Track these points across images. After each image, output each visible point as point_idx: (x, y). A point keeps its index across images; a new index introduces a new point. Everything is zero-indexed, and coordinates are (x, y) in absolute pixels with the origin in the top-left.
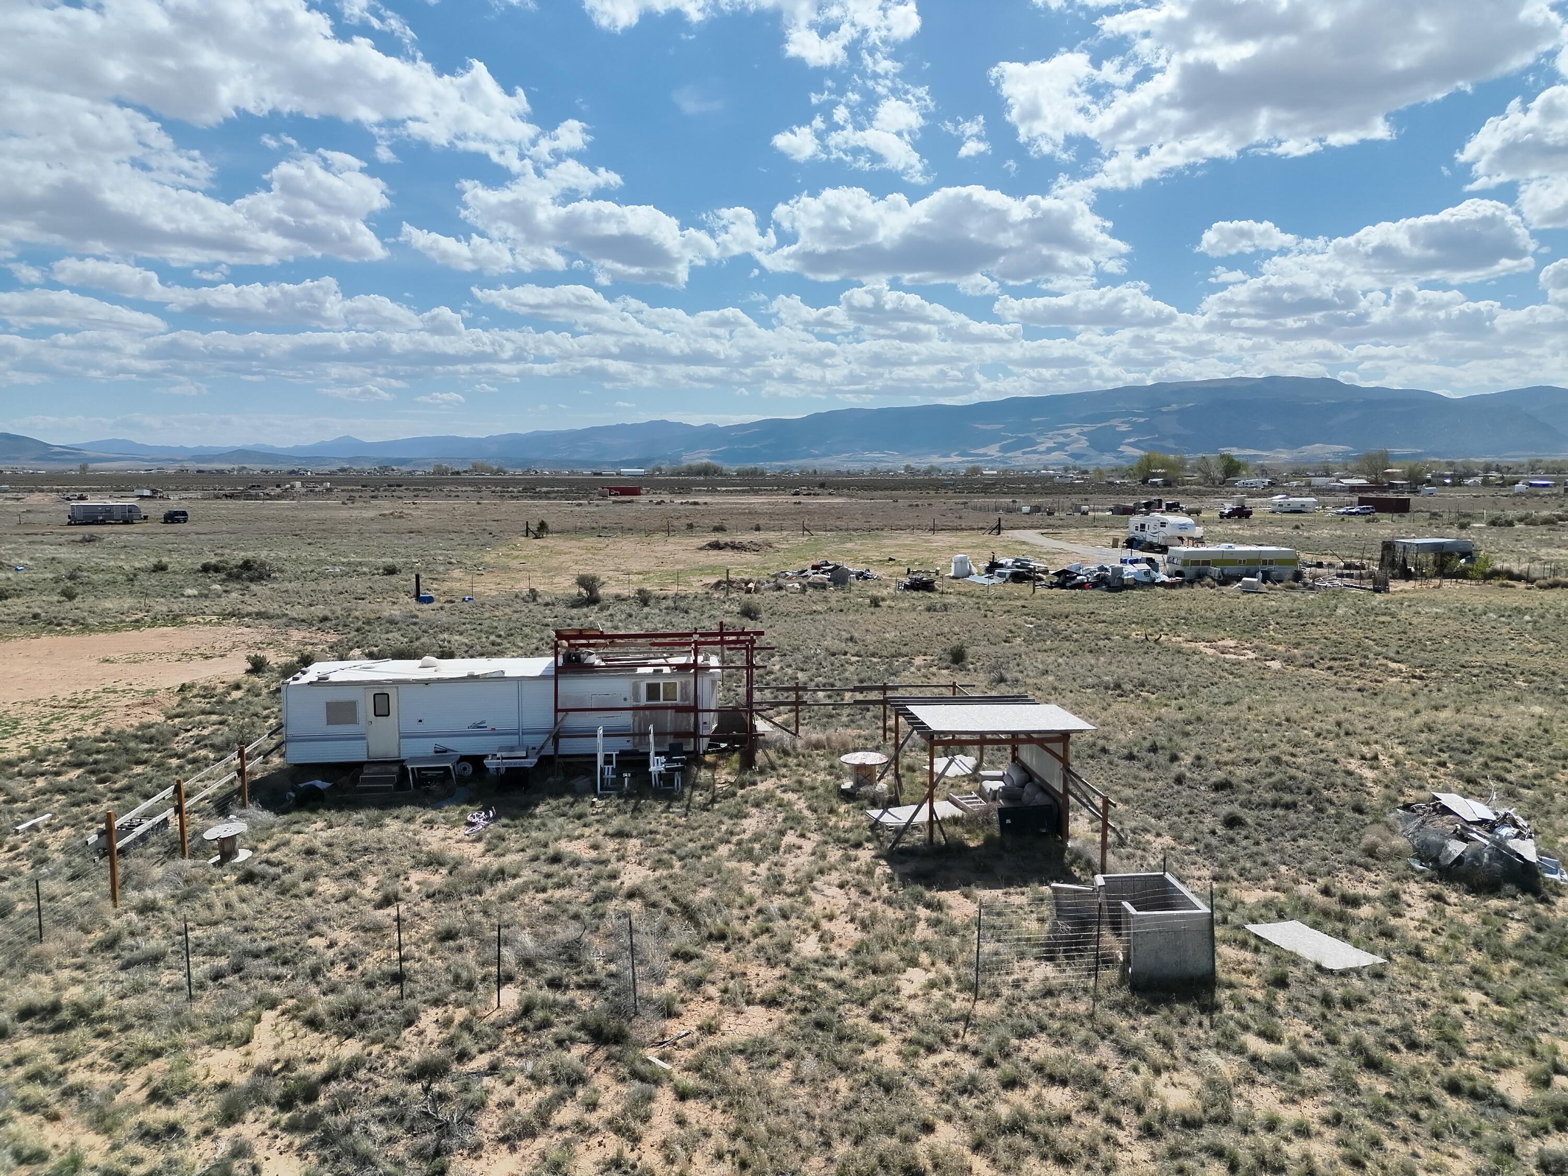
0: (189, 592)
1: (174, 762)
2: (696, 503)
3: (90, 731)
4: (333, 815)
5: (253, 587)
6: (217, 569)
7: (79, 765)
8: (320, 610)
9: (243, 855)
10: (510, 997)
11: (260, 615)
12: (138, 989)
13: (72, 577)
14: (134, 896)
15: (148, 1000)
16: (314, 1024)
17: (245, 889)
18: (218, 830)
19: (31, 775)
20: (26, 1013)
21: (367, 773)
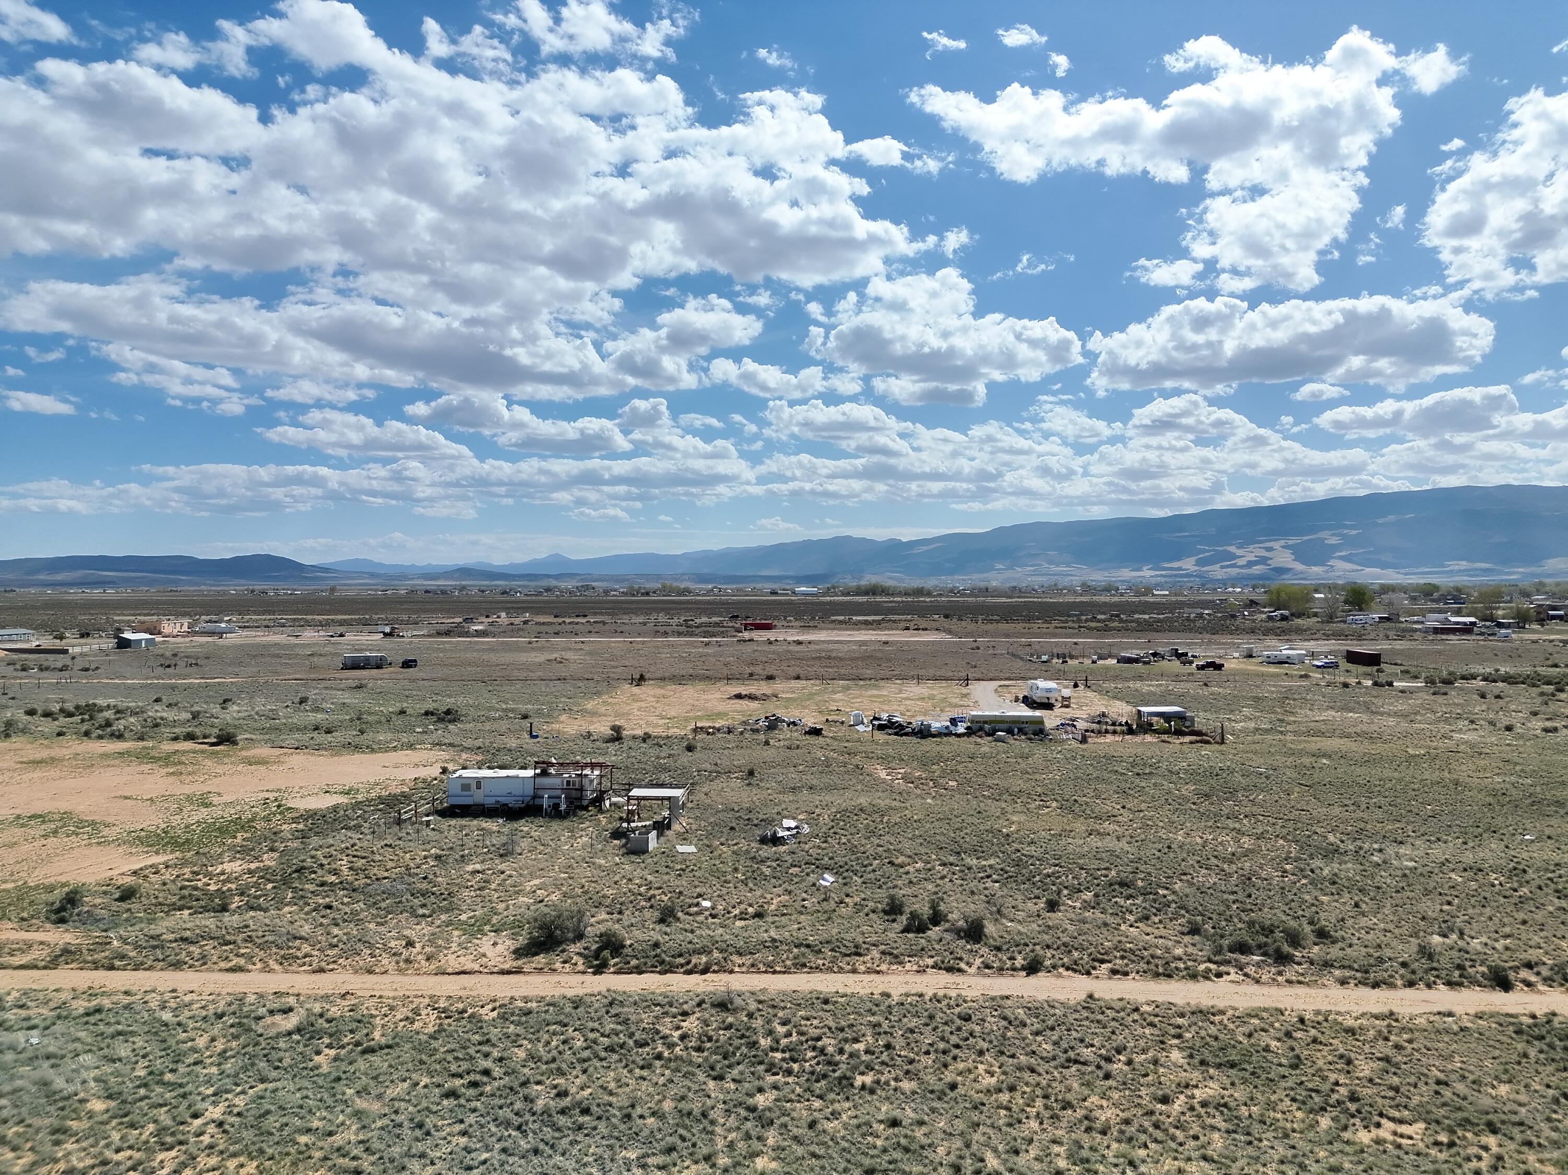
0: (418, 729)
3: (384, 793)
4: (459, 818)
5: (451, 727)
6: (432, 714)
7: (382, 803)
8: (479, 743)
9: (433, 825)
11: (451, 745)
18: (426, 819)
19: (368, 805)
21: (471, 807)
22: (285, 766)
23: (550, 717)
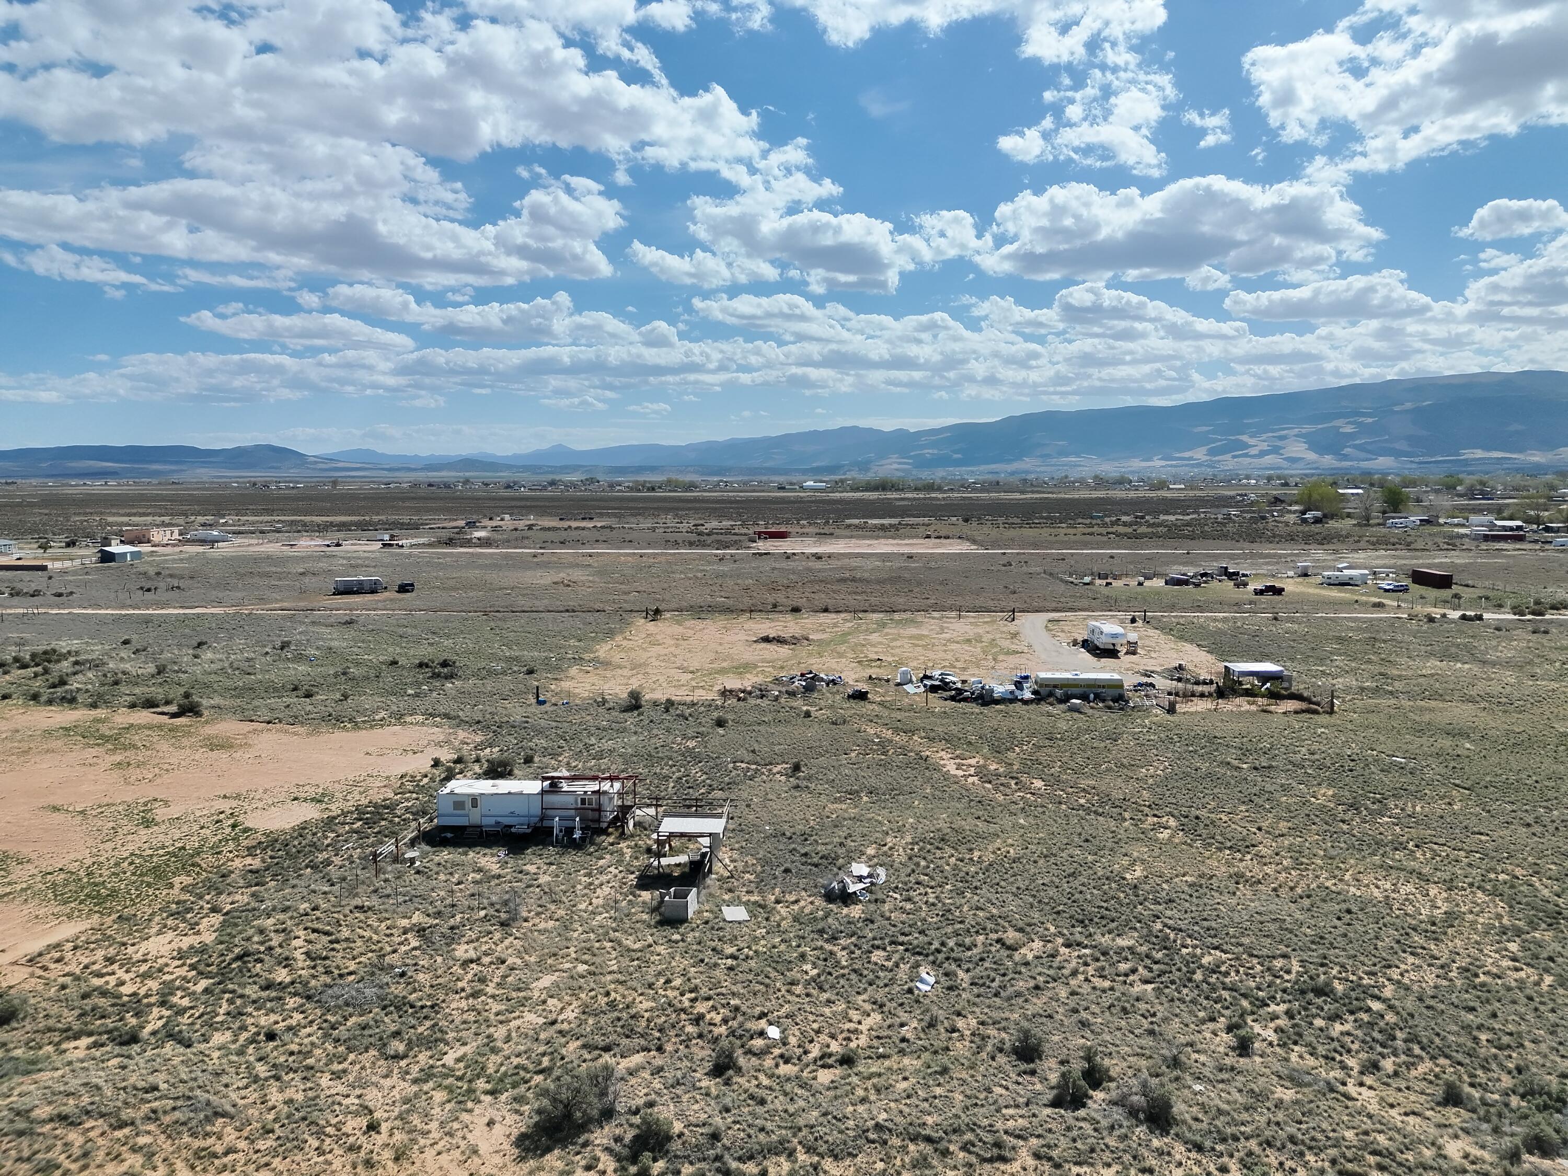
1: (397, 820)
2: (821, 557)
3: (364, 800)
4: (451, 849)
5: (446, 685)
6: (427, 666)
7: (360, 820)
9: (418, 863)
10: (482, 913)
11: (445, 715)
12: (383, 904)
13: (344, 673)
14: (382, 877)
15: (387, 906)
16: (428, 915)
17: (417, 876)
18: (410, 854)
19: (343, 824)
21: (467, 831)
22: (252, 753)
23: (557, 669)
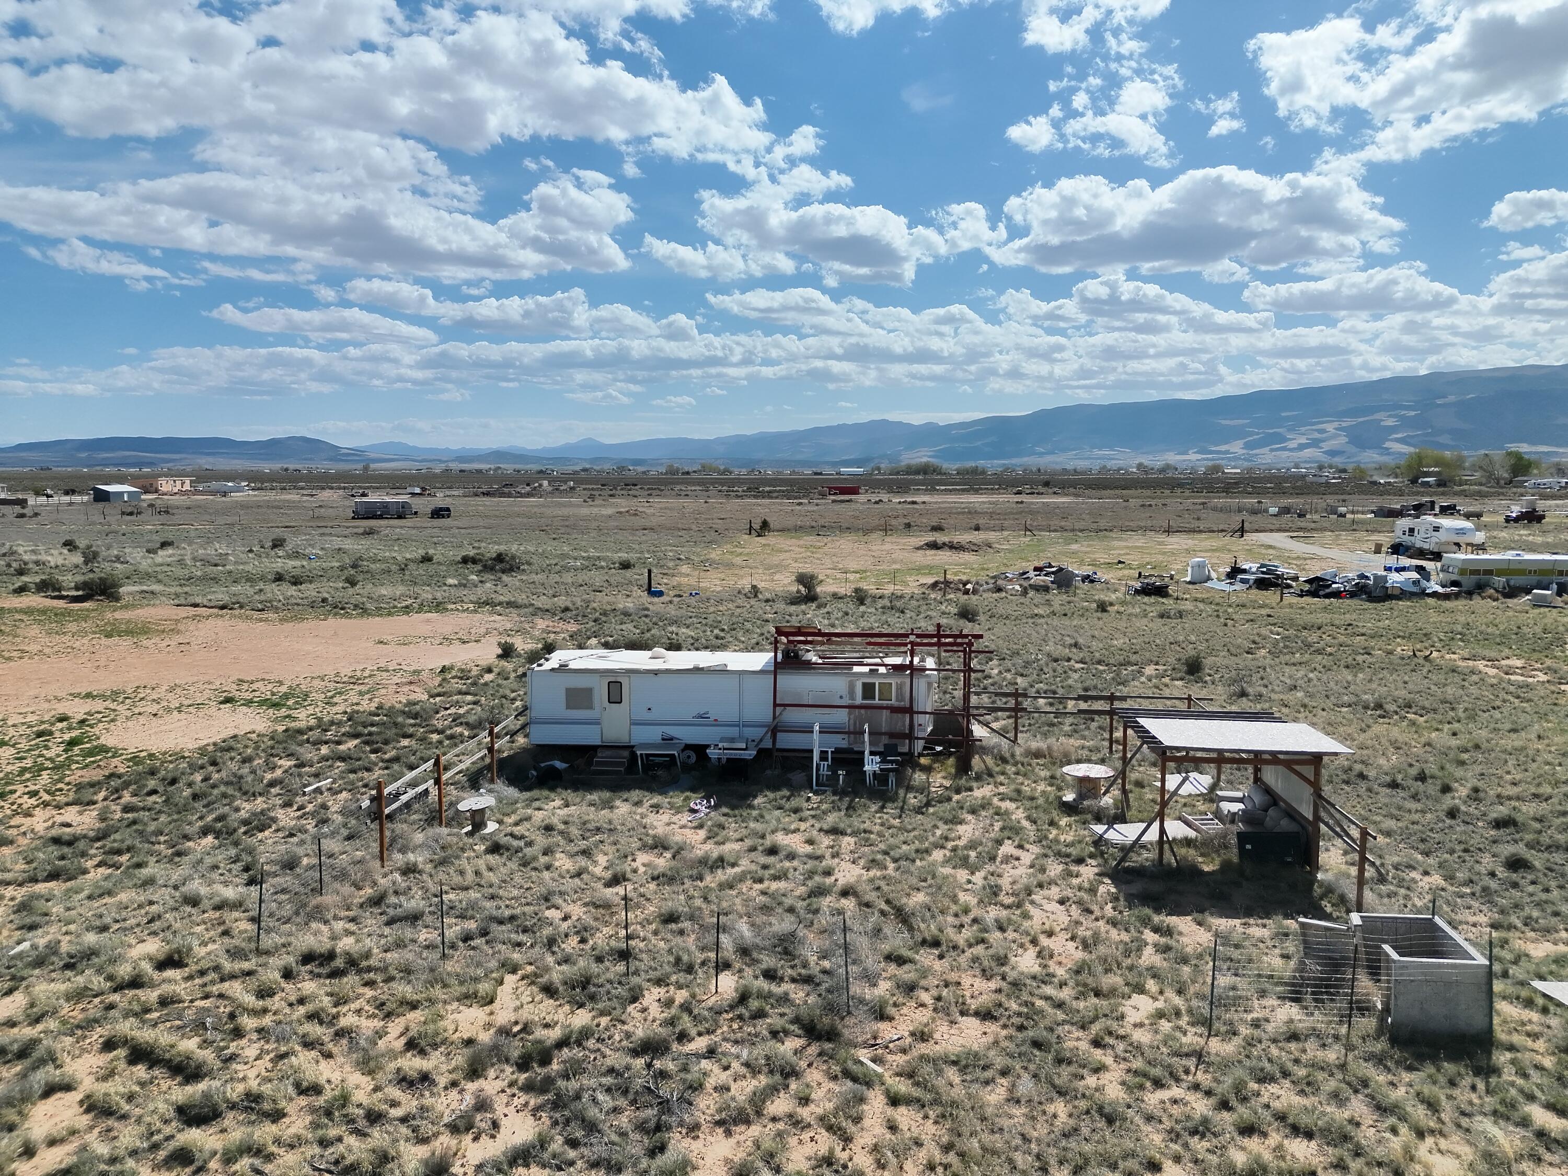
0: (451, 581)
1: (435, 737)
2: (914, 503)
3: (367, 705)
4: (569, 795)
5: (505, 578)
6: (474, 561)
8: (562, 601)
9: (491, 827)
10: (728, 984)
11: (510, 604)
12: (400, 944)
13: (354, 566)
14: (398, 858)
15: (407, 955)
16: (549, 991)
17: (493, 859)
18: (471, 802)
19: (317, 743)
20: (308, 958)
21: (601, 756)
22: (177, 640)
